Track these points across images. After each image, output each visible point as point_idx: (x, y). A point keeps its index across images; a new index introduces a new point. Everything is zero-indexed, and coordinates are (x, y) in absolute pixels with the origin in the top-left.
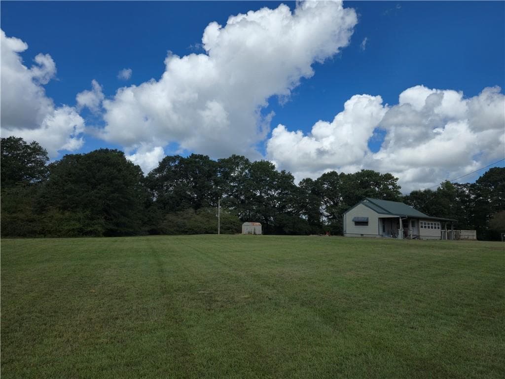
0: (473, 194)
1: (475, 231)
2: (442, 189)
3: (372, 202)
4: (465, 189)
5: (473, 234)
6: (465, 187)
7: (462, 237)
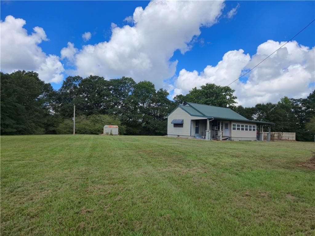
0: (304, 107)
1: (295, 133)
2: (281, 102)
3: (191, 106)
4: (299, 103)
5: (292, 136)
6: (298, 101)
7: (283, 138)
